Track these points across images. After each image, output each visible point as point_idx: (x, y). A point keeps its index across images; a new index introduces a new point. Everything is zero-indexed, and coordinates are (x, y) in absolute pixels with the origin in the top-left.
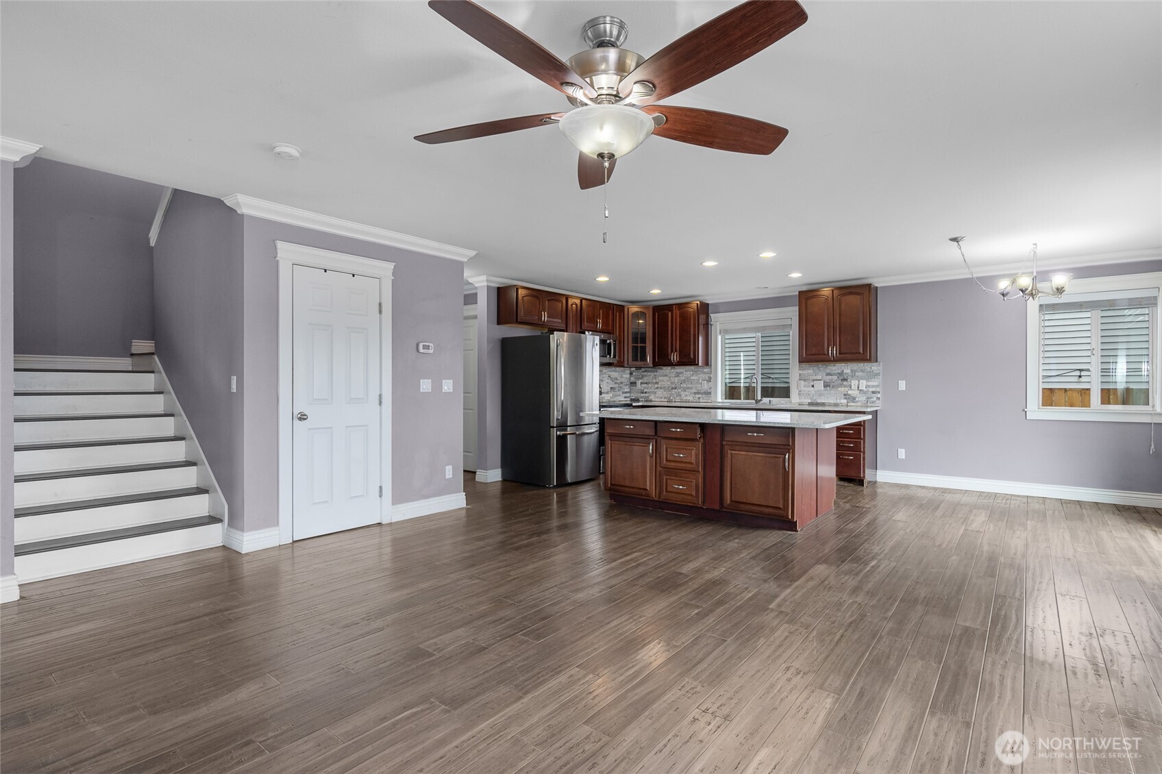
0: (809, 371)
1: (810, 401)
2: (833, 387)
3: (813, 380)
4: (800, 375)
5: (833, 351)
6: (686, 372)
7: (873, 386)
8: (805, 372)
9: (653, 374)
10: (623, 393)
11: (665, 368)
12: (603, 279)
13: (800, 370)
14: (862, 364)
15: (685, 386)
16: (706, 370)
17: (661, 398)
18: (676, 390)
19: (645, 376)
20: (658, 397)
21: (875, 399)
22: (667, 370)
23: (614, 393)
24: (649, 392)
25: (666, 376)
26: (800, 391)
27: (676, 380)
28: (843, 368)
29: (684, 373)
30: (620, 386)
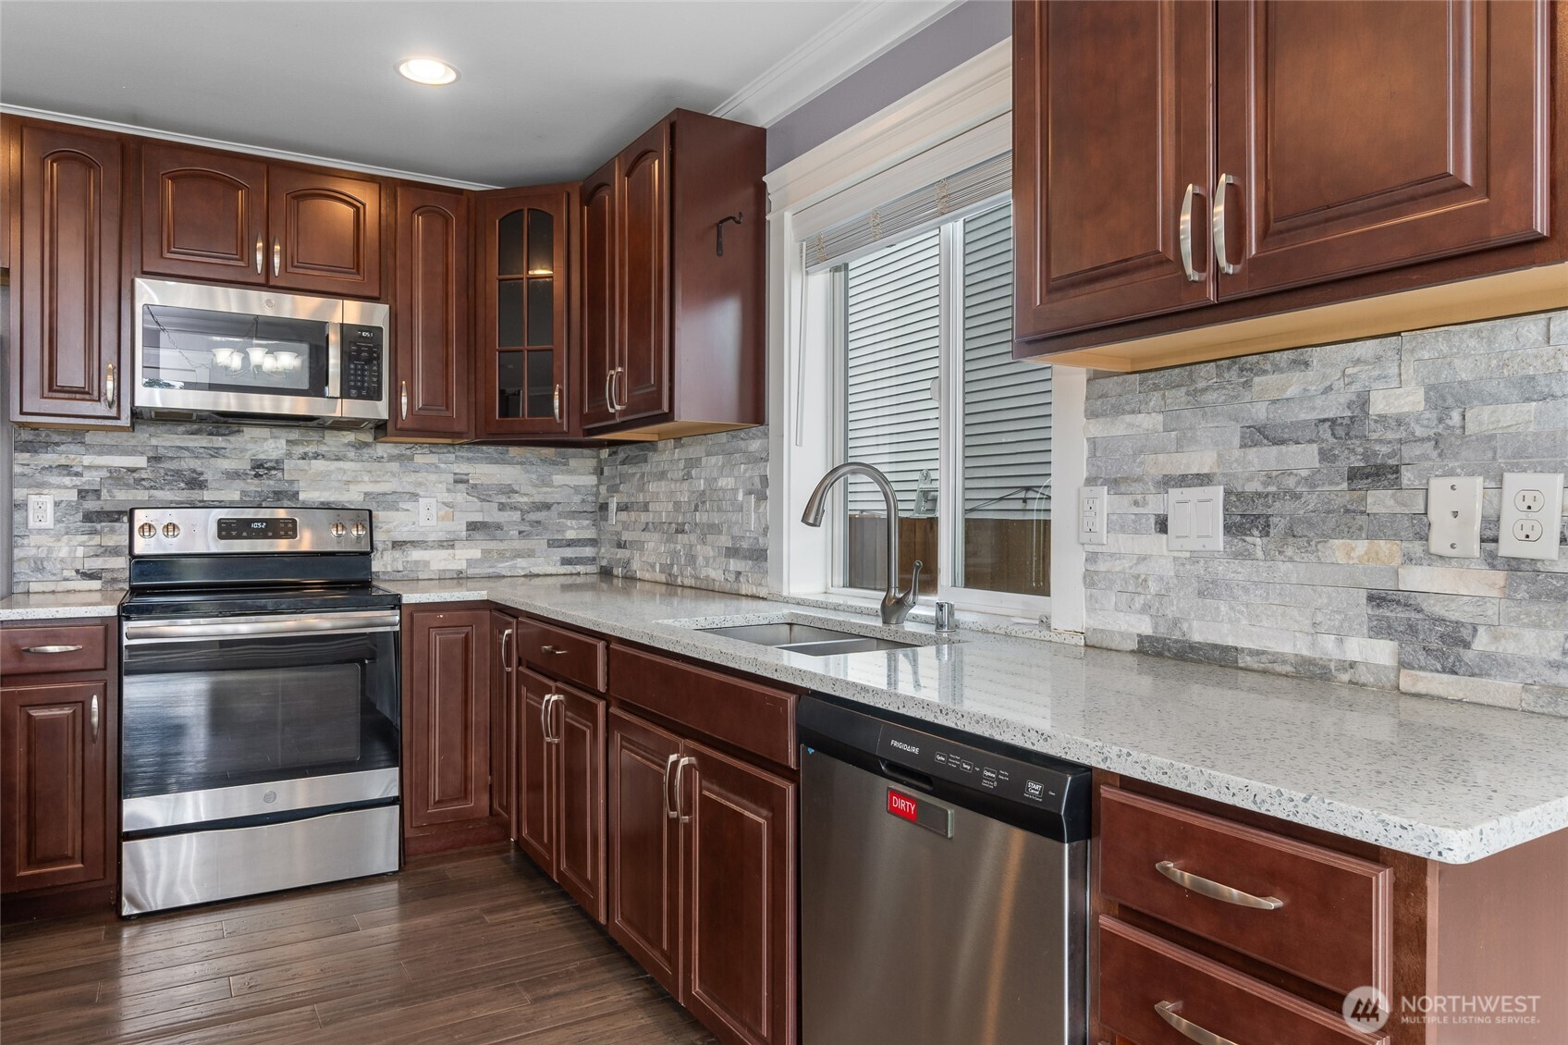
1: (1146, 628)
2: (1291, 533)
4: (1093, 442)
8: (1118, 428)
10: (552, 544)
13: (1091, 414)
16: (753, 444)
17: (654, 567)
18: (684, 538)
19: (626, 479)
20: (648, 566)
22: (664, 452)
23: (493, 545)
24: (633, 544)
25: (665, 475)
27: (685, 492)
28: (1364, 374)
29: (704, 460)
30: (533, 516)
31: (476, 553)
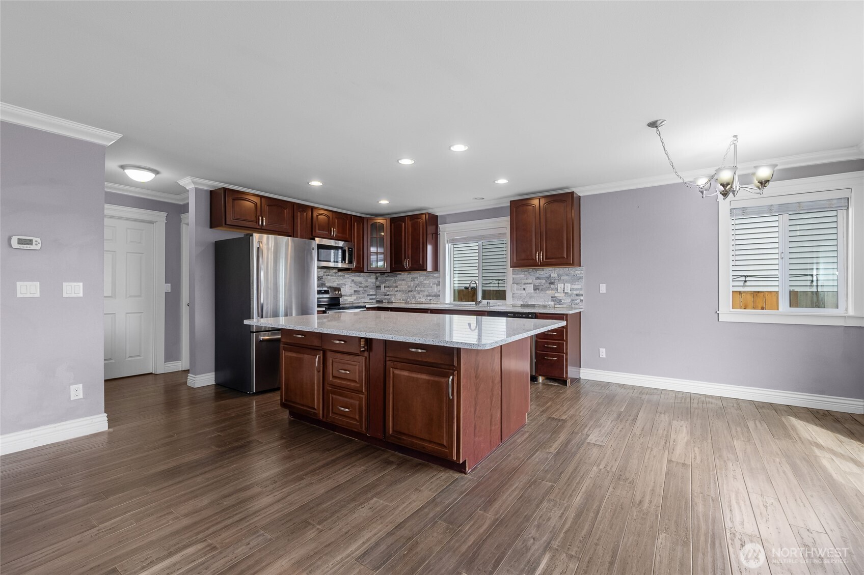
0: (522, 275)
1: (522, 303)
2: (542, 290)
3: (525, 284)
4: (513, 279)
5: (539, 256)
6: (419, 276)
7: (577, 289)
8: (518, 276)
9: (393, 279)
10: (368, 295)
11: (403, 273)
12: (316, 183)
13: (513, 274)
14: (567, 269)
15: (419, 289)
16: (435, 275)
17: (400, 300)
18: (412, 293)
19: (388, 280)
20: (397, 299)
21: (578, 301)
22: (405, 275)
23: (358, 295)
24: (390, 295)
25: (404, 280)
26: (513, 294)
27: (412, 284)
28: (550, 272)
29: (418, 278)
30: (365, 289)
31: (355, 298)
